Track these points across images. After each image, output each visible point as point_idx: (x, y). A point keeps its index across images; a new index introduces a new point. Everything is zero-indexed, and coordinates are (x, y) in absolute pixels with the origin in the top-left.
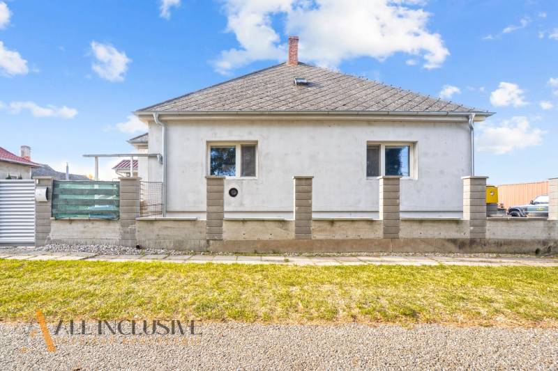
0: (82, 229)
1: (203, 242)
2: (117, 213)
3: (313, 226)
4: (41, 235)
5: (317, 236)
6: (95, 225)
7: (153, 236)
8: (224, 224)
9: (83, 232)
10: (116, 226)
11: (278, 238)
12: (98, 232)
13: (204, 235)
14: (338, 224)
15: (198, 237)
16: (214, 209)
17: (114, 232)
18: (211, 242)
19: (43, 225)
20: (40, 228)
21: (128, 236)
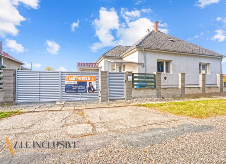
0: (144, 92)
1: (180, 95)
2: (155, 86)
3: (206, 89)
4: (128, 95)
5: (207, 92)
6: (148, 91)
7: (166, 94)
8: (186, 89)
9: (144, 93)
10: (155, 91)
11: (198, 93)
12: (149, 93)
13: (181, 93)
14: (211, 88)
15: (179, 93)
16: (183, 84)
17: (154, 93)
18: (182, 95)
19: (129, 91)
20: (128, 93)
21: (159, 94)
